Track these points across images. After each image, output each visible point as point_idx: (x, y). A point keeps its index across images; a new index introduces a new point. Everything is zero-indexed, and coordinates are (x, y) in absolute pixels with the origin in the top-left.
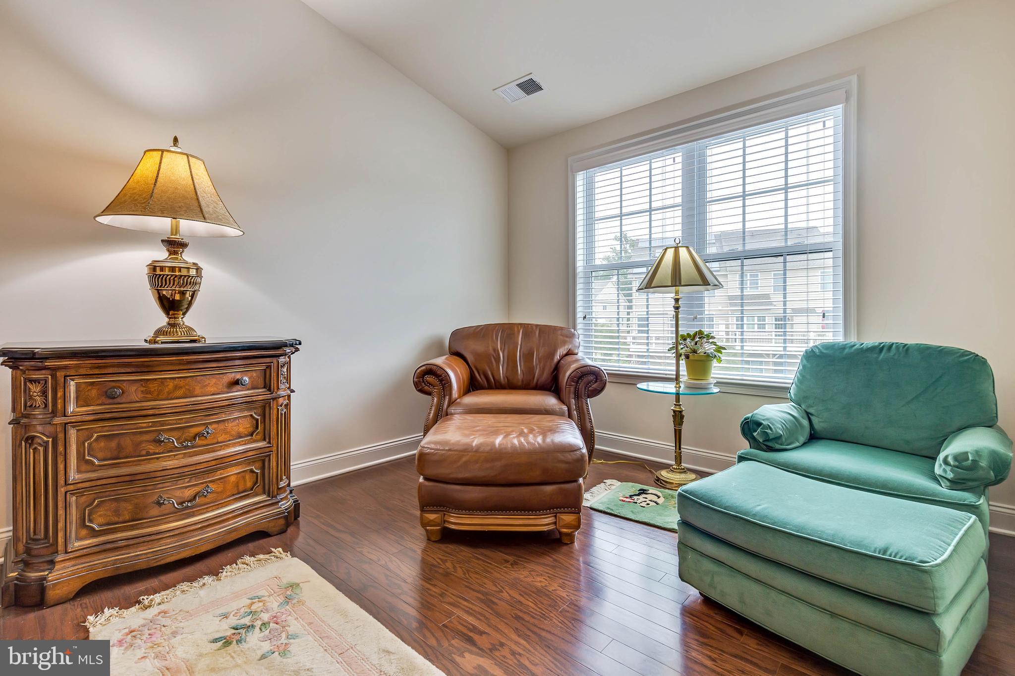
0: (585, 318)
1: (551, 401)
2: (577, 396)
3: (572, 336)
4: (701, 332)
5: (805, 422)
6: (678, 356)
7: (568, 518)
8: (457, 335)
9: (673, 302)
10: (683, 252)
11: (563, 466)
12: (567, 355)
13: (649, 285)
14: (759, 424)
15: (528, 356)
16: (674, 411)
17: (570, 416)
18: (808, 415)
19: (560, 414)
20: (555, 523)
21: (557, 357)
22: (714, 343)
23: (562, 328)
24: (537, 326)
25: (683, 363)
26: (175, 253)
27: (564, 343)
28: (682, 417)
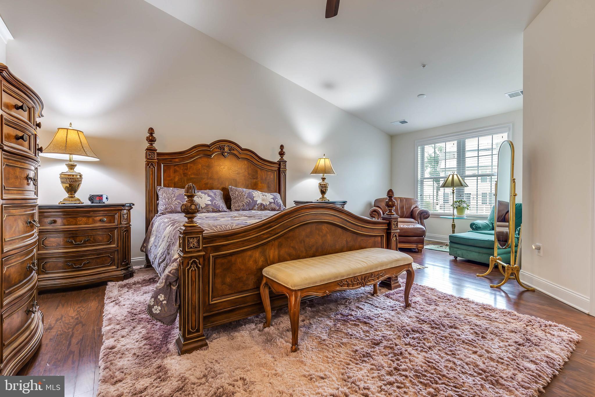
0: (421, 195)
1: (412, 220)
2: (421, 219)
3: (417, 201)
4: (461, 200)
5: (491, 225)
6: (454, 208)
7: (420, 246)
8: (376, 201)
9: (452, 191)
10: (455, 177)
11: (419, 232)
12: (415, 207)
13: (444, 186)
14: (474, 224)
15: (402, 208)
16: (452, 224)
17: (418, 223)
18: (492, 224)
19: (416, 223)
20: (417, 247)
21: (412, 208)
22: (466, 204)
23: (413, 199)
24: (404, 198)
25: (455, 210)
26: (324, 181)
27: (414, 204)
28: (455, 226)
